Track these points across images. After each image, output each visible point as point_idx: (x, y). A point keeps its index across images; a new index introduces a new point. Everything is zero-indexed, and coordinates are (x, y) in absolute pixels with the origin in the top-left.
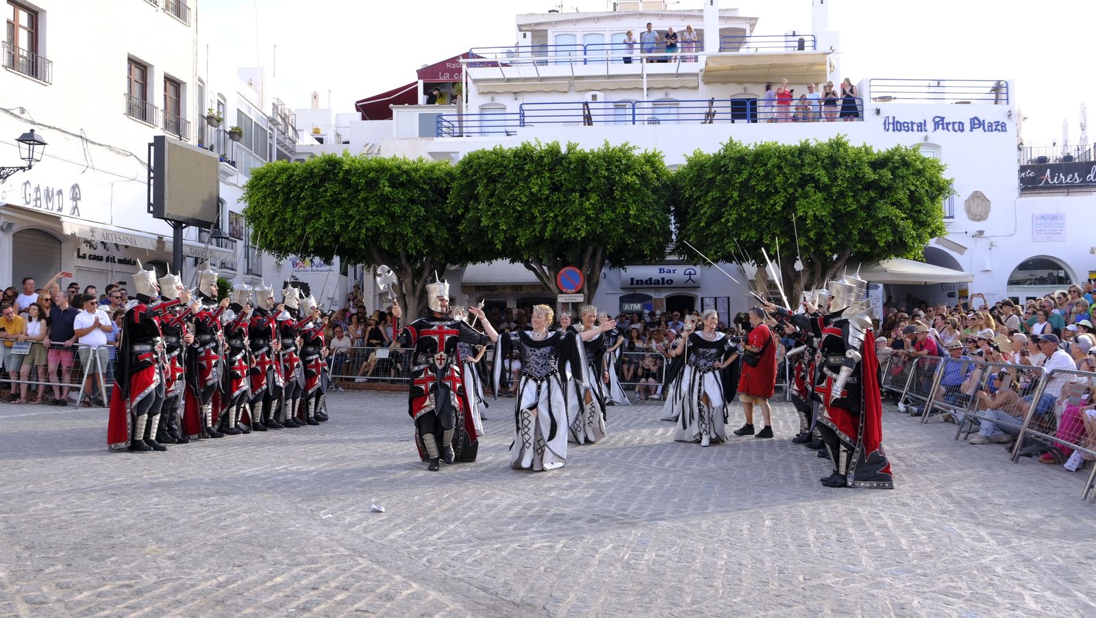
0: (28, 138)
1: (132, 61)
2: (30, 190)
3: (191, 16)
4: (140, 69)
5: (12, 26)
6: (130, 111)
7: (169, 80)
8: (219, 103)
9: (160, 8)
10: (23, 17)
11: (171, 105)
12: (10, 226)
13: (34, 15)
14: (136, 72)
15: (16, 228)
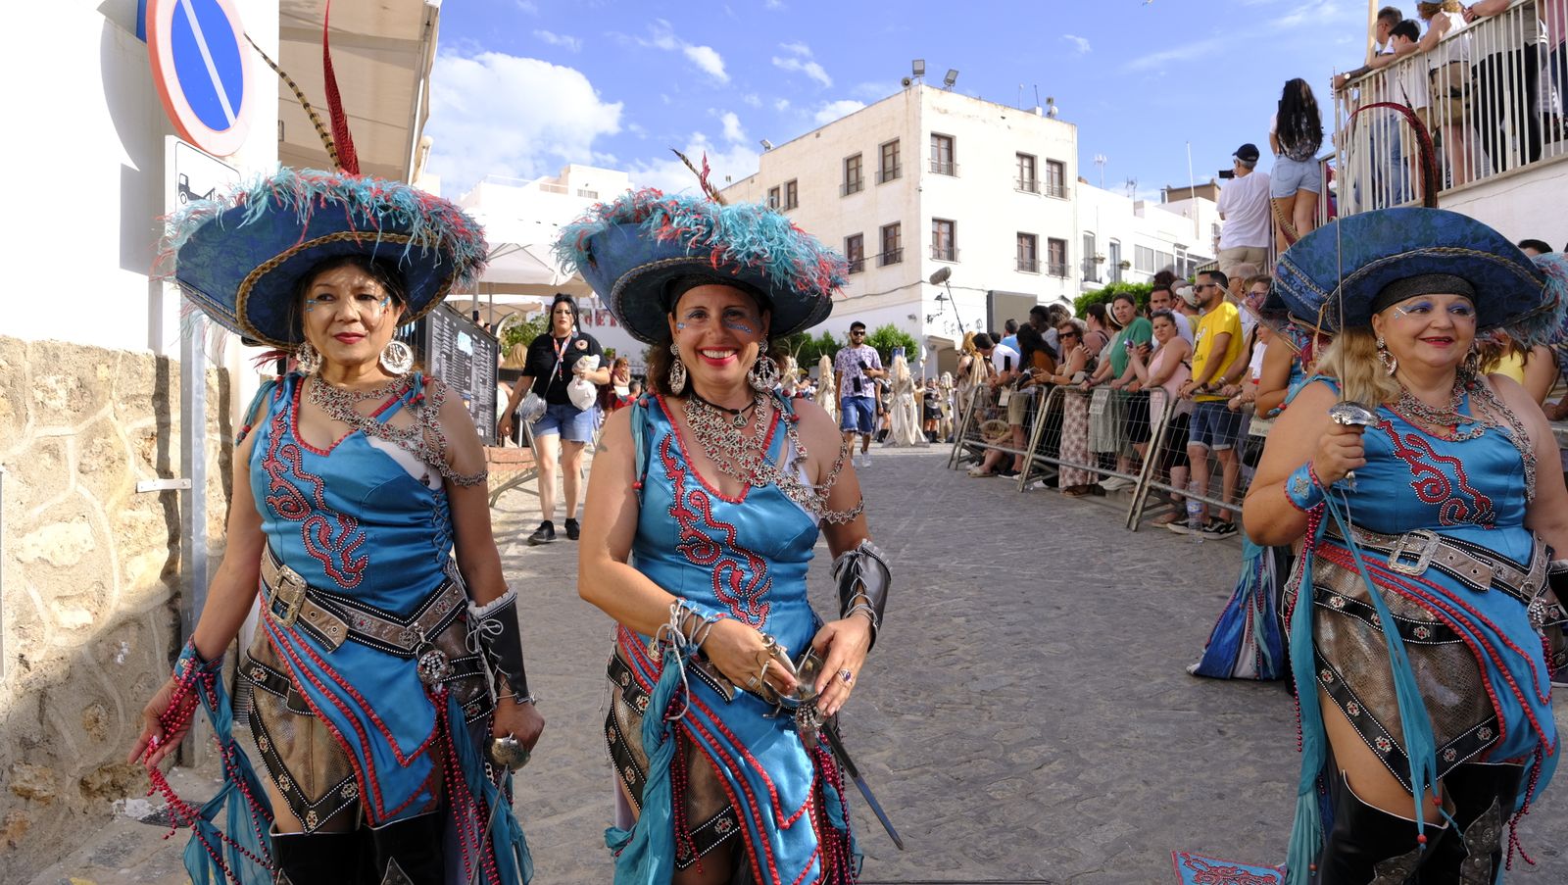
0: (939, 298)
1: (1021, 236)
2: (948, 325)
3: (1071, 194)
4: (1028, 240)
5: (936, 234)
6: (1022, 267)
7: (1051, 241)
8: (1112, 245)
9: (1042, 196)
10: (945, 228)
11: (1056, 257)
12: (934, 347)
13: (951, 224)
14: (1026, 242)
15: (939, 348)
